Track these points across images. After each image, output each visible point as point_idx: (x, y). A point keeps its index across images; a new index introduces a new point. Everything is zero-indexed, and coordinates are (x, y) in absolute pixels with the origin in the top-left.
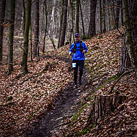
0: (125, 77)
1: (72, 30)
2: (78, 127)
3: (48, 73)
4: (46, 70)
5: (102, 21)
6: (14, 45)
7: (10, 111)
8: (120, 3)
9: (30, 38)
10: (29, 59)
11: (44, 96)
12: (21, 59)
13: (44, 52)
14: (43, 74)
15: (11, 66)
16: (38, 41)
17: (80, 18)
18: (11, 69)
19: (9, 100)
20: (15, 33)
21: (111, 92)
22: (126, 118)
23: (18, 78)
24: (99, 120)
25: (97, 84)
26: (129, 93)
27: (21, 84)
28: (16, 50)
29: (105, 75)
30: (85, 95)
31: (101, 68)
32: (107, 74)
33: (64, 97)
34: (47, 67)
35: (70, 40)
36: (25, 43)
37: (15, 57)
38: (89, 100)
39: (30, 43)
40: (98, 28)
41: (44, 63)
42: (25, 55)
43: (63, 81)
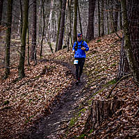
0: (124, 82)
1: (70, 33)
2: (75, 132)
3: (46, 77)
4: (43, 74)
5: (101, 25)
6: (11, 49)
7: (6, 116)
8: (118, 6)
9: (27, 41)
10: (26, 63)
11: (41, 101)
12: (17, 63)
13: (41, 56)
14: (40, 78)
15: (8, 70)
16: (35, 44)
17: (78, 21)
18: (8, 73)
19: (5, 104)
20: (12, 36)
21: (109, 97)
22: (124, 124)
23: (15, 82)
24: (96, 125)
25: (95, 89)
26: (127, 98)
27: (18, 88)
28: (12, 54)
29: (103, 79)
30: (82, 99)
31: (99, 72)
32: (105, 79)
33: (61, 102)
34: (44, 71)
35: (68, 43)
36: (22, 47)
37: (12, 61)
38: (87, 105)
39: (27, 47)
40: (96, 32)
41: (42, 66)
42: (22, 59)
43: (61, 85)
